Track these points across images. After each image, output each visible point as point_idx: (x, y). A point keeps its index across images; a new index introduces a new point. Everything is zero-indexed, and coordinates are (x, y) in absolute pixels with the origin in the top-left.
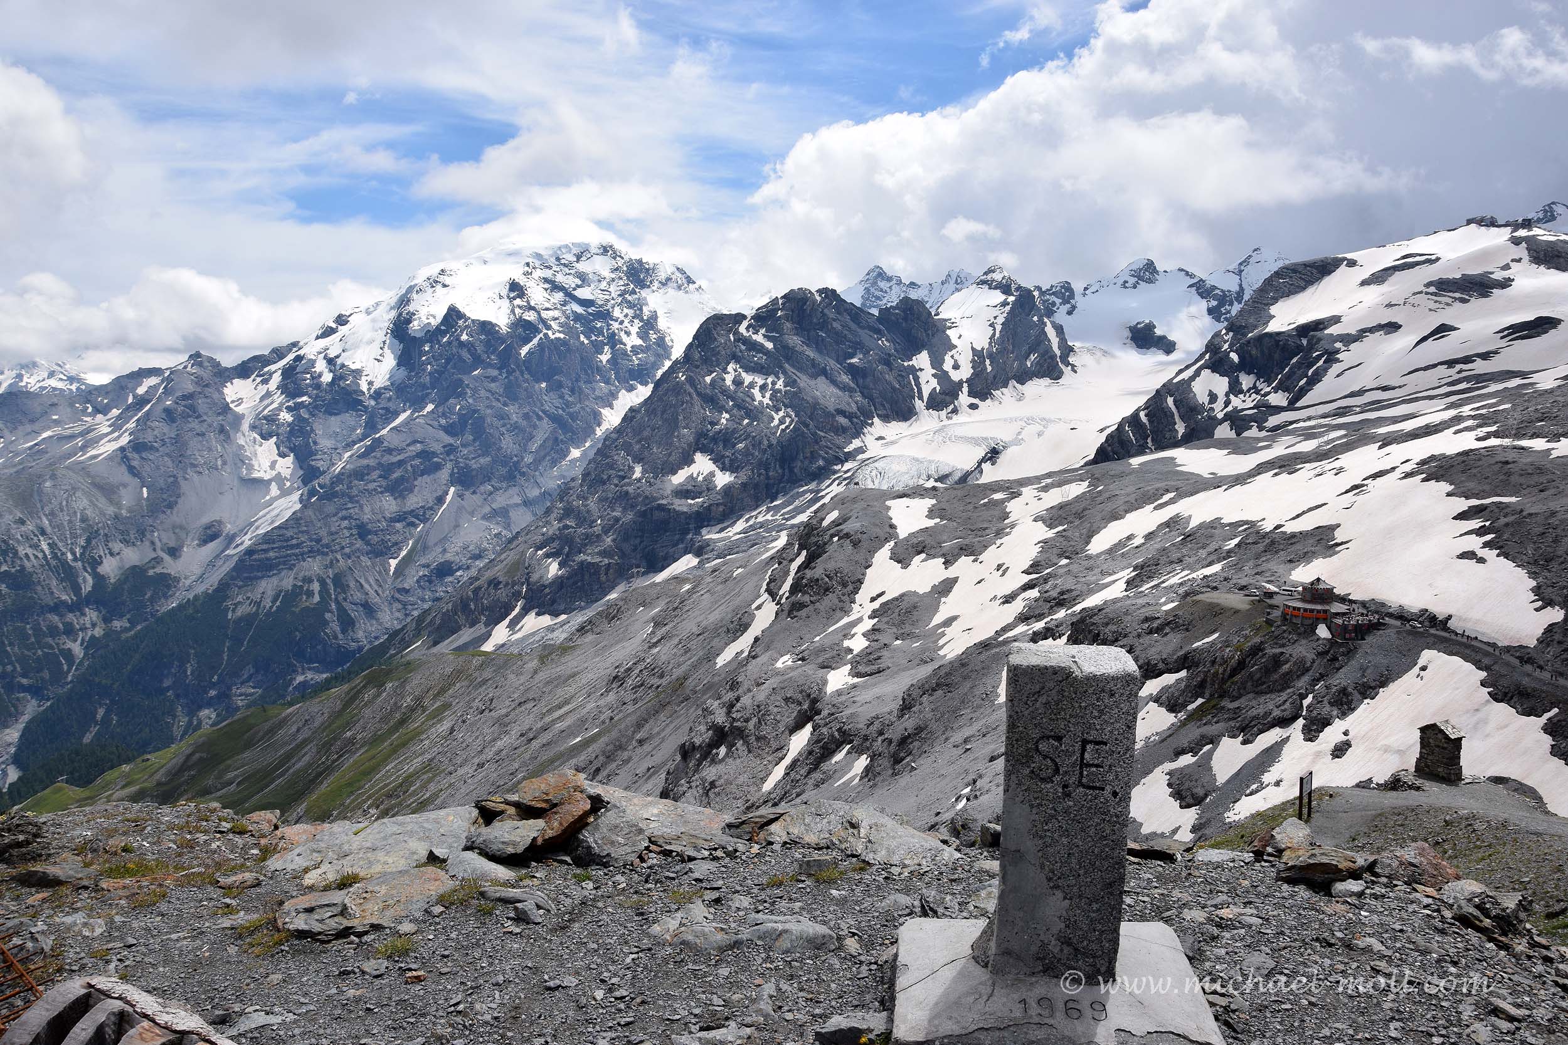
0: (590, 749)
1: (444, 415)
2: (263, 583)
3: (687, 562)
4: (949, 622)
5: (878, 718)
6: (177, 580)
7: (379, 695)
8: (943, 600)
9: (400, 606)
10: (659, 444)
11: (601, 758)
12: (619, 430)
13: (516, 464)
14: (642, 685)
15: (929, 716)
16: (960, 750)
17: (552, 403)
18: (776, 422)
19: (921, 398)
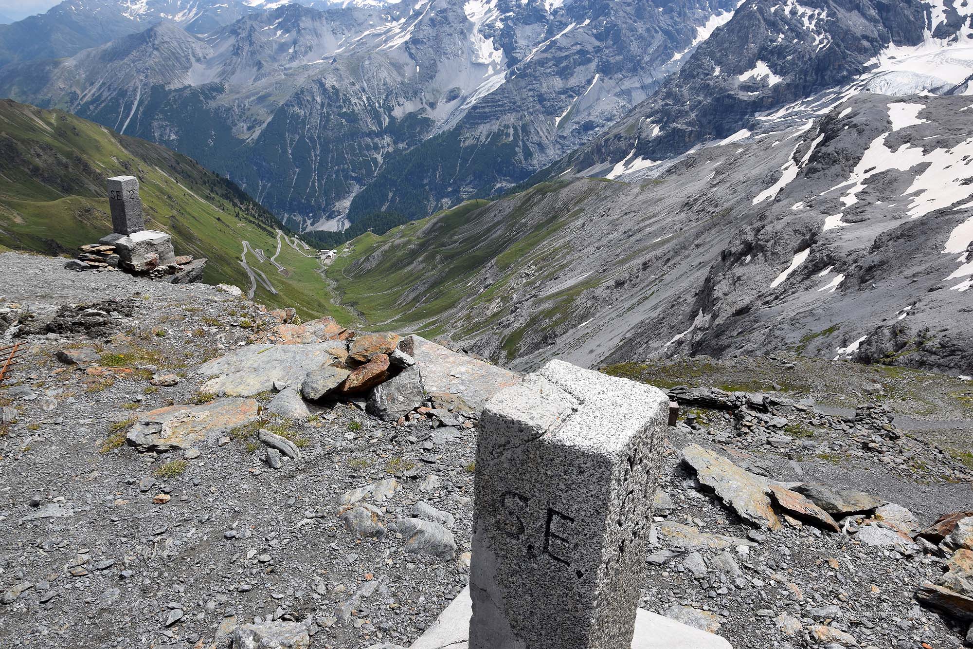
0: (665, 247)
1: (596, 27)
2: (481, 127)
3: (743, 134)
4: (918, 193)
5: (855, 251)
6: (434, 122)
7: (543, 200)
8: (917, 177)
9: (560, 147)
10: (733, 53)
11: (672, 253)
12: (707, 42)
13: (640, 60)
14: (703, 210)
15: (892, 255)
16: (909, 281)
17: (664, 21)
18: (817, 42)
19: (929, 29)
